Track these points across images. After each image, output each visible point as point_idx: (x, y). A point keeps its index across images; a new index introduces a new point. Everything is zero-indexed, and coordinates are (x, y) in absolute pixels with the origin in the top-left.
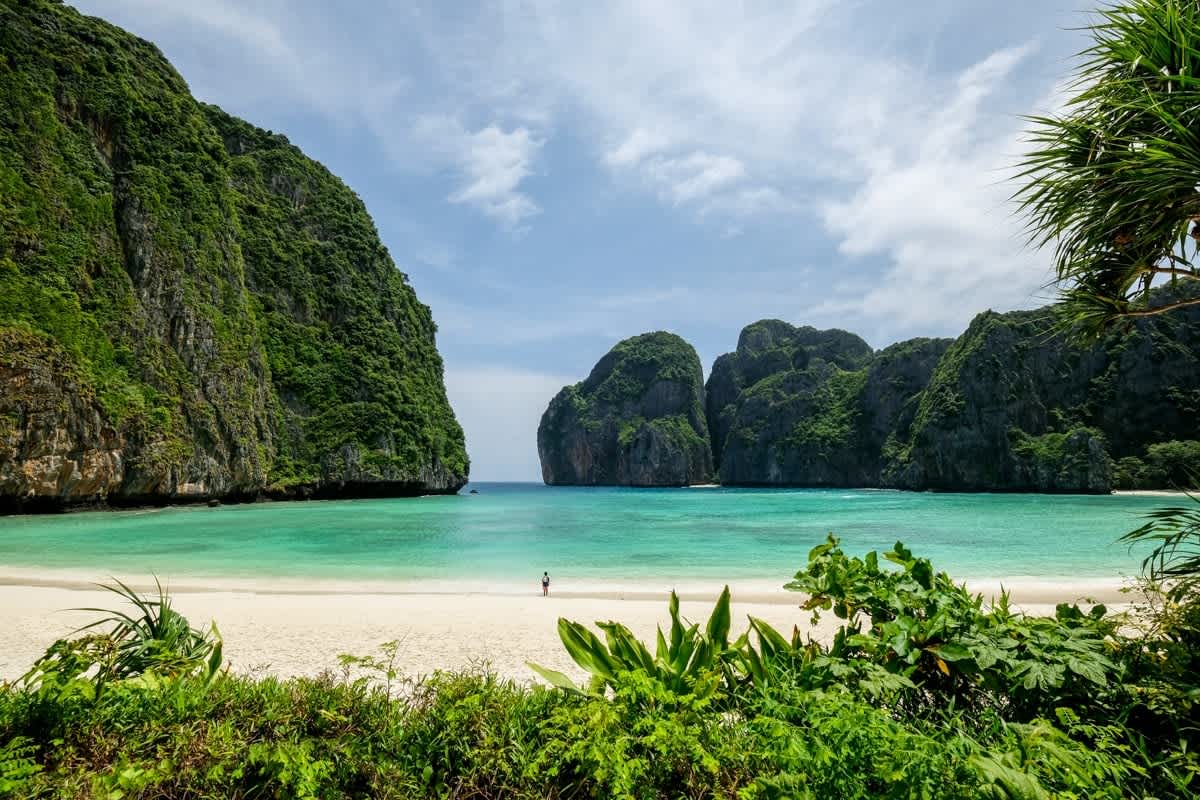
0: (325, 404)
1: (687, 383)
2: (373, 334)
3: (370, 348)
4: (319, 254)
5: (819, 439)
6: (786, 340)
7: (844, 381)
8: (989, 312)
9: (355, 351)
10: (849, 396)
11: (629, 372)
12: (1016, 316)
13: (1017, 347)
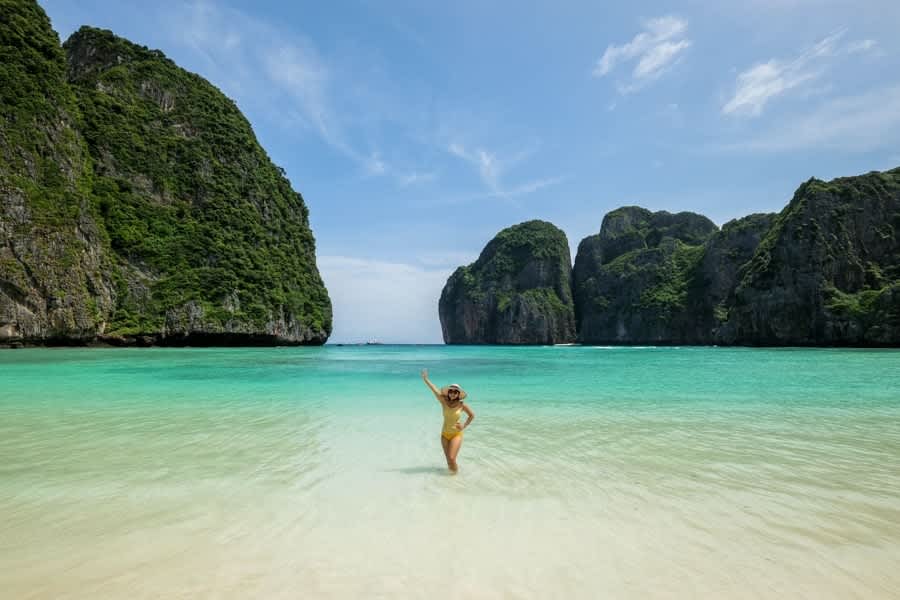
0: (174, 269)
1: (556, 262)
2: (229, 213)
3: (224, 224)
4: (183, 146)
5: (660, 304)
6: (643, 223)
7: (686, 254)
8: (812, 180)
9: (207, 225)
10: (690, 267)
11: (508, 254)
12: (839, 183)
13: (837, 211)
